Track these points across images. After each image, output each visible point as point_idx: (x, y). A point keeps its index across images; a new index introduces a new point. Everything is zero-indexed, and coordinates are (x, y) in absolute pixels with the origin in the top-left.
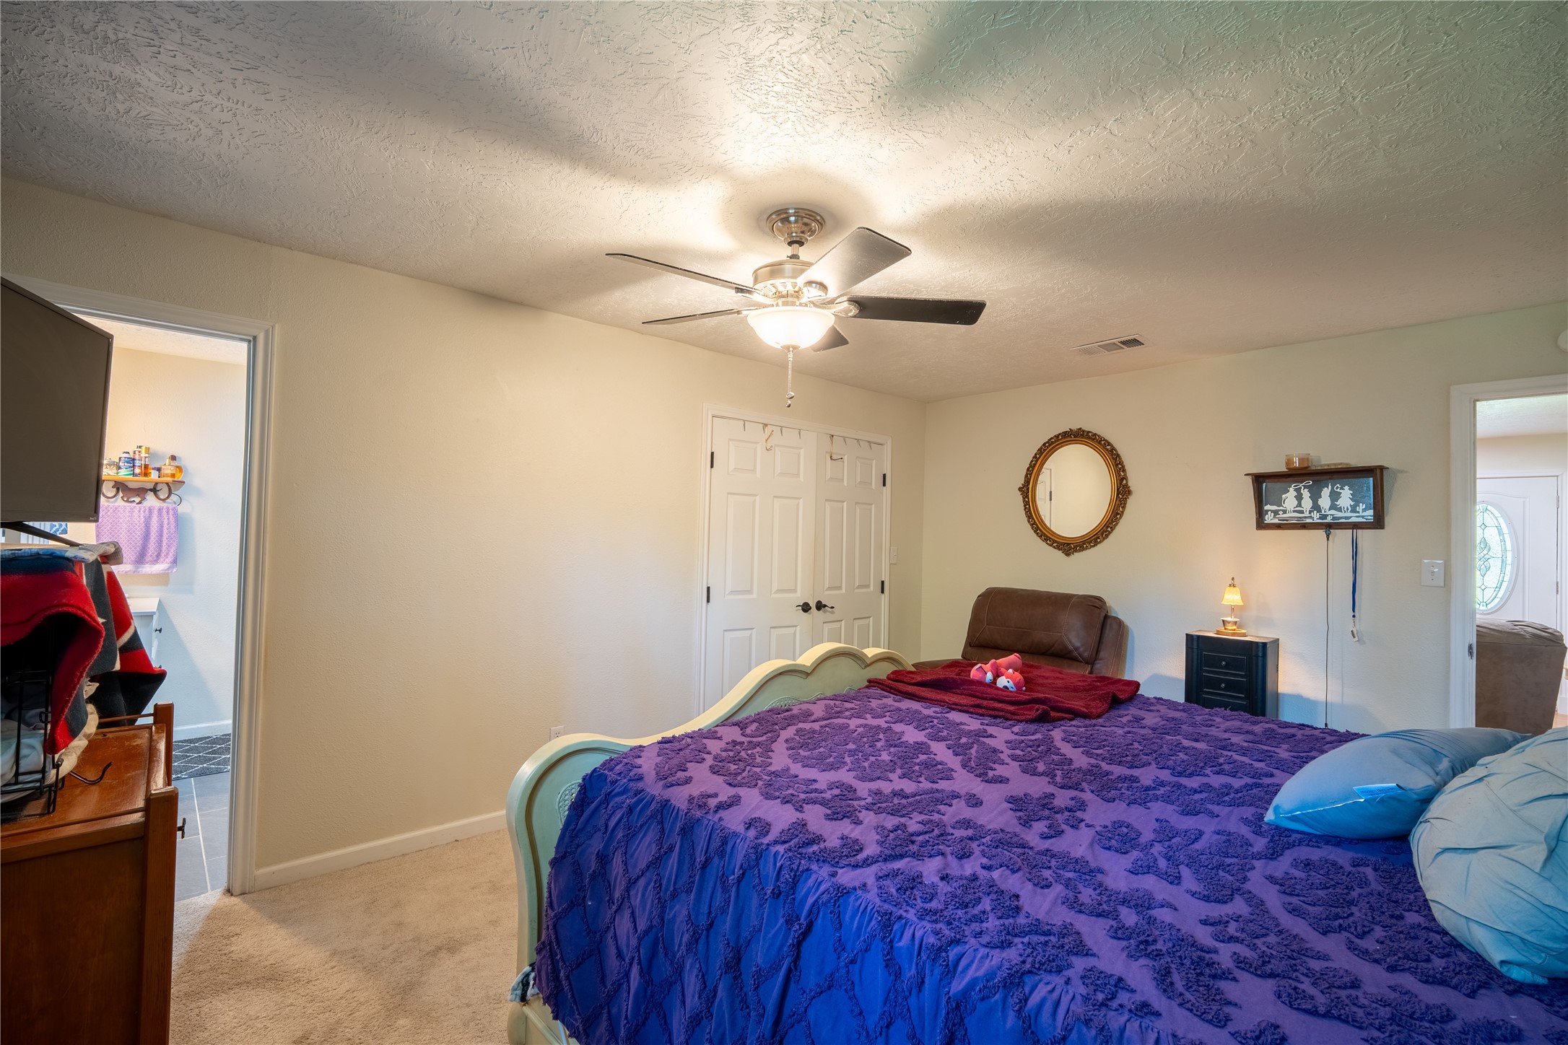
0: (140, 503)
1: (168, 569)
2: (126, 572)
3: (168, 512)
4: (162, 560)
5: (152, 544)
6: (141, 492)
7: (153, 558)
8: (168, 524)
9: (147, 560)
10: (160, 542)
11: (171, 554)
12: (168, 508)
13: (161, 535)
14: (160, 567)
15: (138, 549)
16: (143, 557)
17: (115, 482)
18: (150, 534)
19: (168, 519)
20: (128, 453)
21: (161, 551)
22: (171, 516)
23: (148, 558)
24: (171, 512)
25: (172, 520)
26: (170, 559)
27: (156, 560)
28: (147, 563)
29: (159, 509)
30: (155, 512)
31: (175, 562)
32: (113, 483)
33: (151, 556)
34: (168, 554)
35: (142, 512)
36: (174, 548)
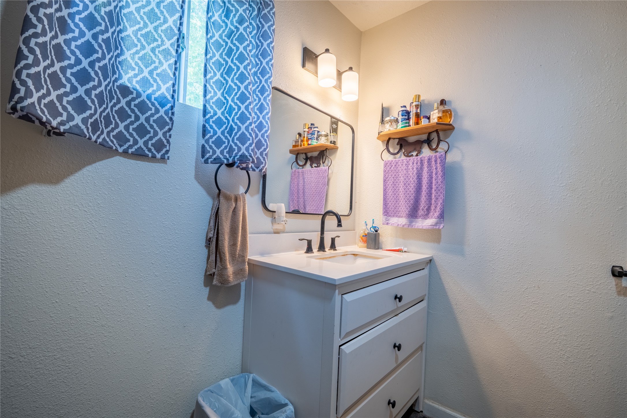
0: (417, 155)
1: (436, 224)
2: (403, 226)
3: (436, 161)
4: (431, 214)
5: (424, 197)
6: (418, 145)
7: (424, 212)
8: (436, 174)
9: (420, 214)
10: (430, 194)
11: (438, 208)
12: (436, 156)
13: (430, 187)
14: (429, 222)
15: (412, 202)
16: (417, 211)
17: (399, 139)
18: (422, 186)
19: (436, 169)
20: (405, 107)
21: (431, 204)
22: (438, 165)
23: (421, 212)
24: (439, 161)
25: (439, 170)
26: (437, 214)
27: (426, 216)
28: (420, 217)
29: (429, 159)
30: (426, 164)
31: (441, 216)
32: (397, 141)
33: (423, 210)
34: (436, 207)
35: (415, 164)
36: (441, 201)
